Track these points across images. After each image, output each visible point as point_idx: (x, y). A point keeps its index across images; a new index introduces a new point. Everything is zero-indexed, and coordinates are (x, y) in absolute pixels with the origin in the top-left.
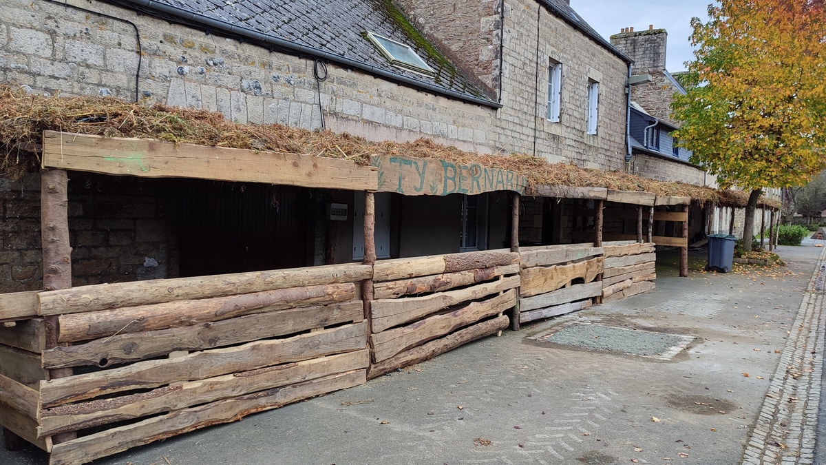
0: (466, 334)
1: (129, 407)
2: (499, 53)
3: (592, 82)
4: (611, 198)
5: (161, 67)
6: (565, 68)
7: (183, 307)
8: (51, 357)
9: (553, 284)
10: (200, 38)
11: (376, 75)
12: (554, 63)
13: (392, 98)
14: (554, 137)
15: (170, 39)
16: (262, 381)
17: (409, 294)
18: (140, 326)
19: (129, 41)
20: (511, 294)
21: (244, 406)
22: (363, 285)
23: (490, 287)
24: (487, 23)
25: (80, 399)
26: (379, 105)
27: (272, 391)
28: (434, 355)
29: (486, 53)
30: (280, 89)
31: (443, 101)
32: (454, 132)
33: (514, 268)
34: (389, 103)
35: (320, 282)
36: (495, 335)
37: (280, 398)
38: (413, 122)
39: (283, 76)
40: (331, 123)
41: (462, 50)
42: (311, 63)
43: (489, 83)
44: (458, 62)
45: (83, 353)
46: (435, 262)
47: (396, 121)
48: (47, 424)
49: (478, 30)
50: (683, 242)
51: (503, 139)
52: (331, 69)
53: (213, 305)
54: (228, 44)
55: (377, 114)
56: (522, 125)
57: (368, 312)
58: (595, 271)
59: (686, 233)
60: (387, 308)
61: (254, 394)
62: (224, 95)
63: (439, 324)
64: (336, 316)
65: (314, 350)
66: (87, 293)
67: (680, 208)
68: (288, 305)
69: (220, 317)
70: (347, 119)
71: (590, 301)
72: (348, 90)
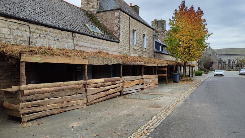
0: (109, 96)
1: (37, 109)
2: (119, 29)
3: (144, 35)
4: (145, 65)
5: (35, 35)
6: (137, 32)
7: (47, 89)
8: (22, 98)
9: (131, 85)
10: (44, 28)
11: (88, 35)
12: (134, 31)
13: (92, 41)
14: (134, 49)
15: (37, 29)
16: (63, 105)
17: (96, 87)
18: (39, 93)
19: (28, 30)
20: (120, 87)
21: (60, 110)
22: (85, 85)
23: (115, 86)
24: (116, 21)
25: (27, 107)
26: (89, 43)
27: (66, 107)
28: (101, 101)
29: (116, 29)
30: (64, 40)
31: (105, 41)
32: (108, 49)
33: (121, 81)
34: (91, 42)
35: (75, 84)
36: (116, 97)
37: (67, 109)
38: (97, 46)
39: (65, 36)
40: (77, 48)
41: (110, 28)
42: (71, 33)
43: (117, 36)
44: (109, 31)
45: (28, 98)
46: (102, 80)
47: (93, 46)
48: (22, 112)
49: (114, 23)
50: (166, 75)
51: (121, 50)
52: (76, 34)
53: (53, 89)
54: (51, 29)
55: (88, 45)
56: (126, 47)
57: (86, 91)
58: (142, 82)
59: (167, 73)
60: (91, 90)
61: (62, 108)
62: (50, 41)
63: (103, 94)
64: (79, 92)
65: (74, 99)
66: (29, 86)
67: (165, 67)
68: (69, 89)
69: (55, 91)
70: (81, 46)
71: (141, 89)
72: (81, 39)
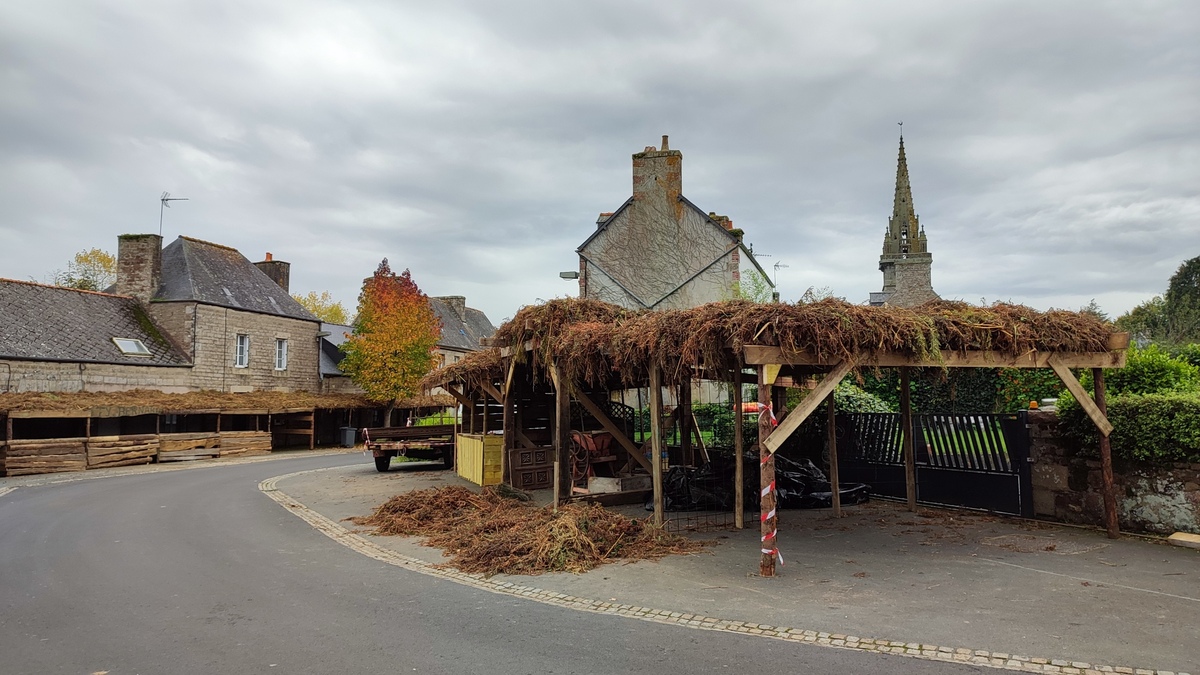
0: (124, 462)
1: (22, 465)
2: (194, 339)
3: (281, 341)
5: (17, 376)
6: (251, 337)
7: (34, 445)
9: (182, 447)
10: (32, 364)
11: (112, 364)
12: (242, 338)
13: (121, 372)
14: (242, 376)
15: (20, 366)
16: (53, 464)
17: (103, 446)
18: (25, 448)
19: (7, 370)
20: (154, 450)
21: (48, 470)
22: (85, 443)
23: (142, 447)
24: (188, 323)
26: (113, 376)
27: (56, 467)
28: (113, 466)
29: (187, 339)
30: (63, 377)
31: (153, 369)
32: (159, 381)
33: (157, 441)
34: (119, 374)
35: (70, 441)
36: (145, 463)
37: (58, 470)
38: (133, 380)
39: (65, 372)
40: (88, 388)
41: (176, 336)
42: (78, 364)
43: (189, 354)
44: (173, 342)
45: (14, 453)
46: (116, 438)
47: (124, 381)
49: (183, 327)
50: (311, 432)
51: (197, 381)
52: (88, 365)
53: (41, 445)
54: (43, 364)
55: (113, 380)
56: (213, 373)
57: (86, 451)
58: (213, 443)
59: (313, 427)
60: (93, 450)
61: (51, 467)
62: (40, 382)
63: (116, 457)
64: (76, 451)
65: (69, 459)
66: (15, 441)
67: (308, 414)
68: (61, 447)
69: (43, 448)
70: (96, 384)
71: (210, 456)
72: (96, 372)
